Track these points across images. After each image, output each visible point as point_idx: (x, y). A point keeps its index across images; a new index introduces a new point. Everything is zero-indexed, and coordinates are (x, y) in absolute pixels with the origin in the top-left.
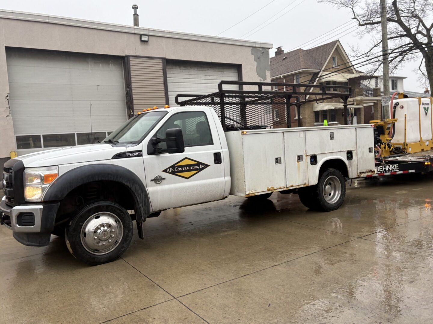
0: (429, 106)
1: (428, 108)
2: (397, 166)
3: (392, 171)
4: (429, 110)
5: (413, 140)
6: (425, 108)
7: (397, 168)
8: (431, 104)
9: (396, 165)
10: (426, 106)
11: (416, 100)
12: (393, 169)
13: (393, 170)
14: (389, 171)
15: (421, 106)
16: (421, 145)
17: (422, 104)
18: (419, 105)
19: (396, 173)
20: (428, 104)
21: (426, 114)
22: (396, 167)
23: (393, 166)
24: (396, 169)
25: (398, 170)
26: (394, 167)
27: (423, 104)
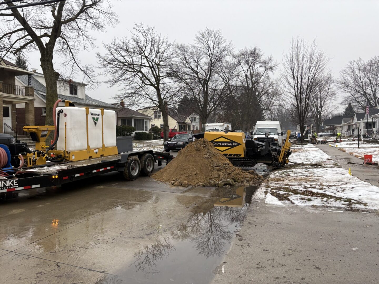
0: (100, 117)
1: (97, 119)
2: (16, 181)
3: (9, 188)
4: (100, 120)
5: (77, 148)
6: (94, 118)
7: (16, 183)
8: (102, 116)
9: (14, 180)
10: (96, 117)
11: (83, 109)
12: (10, 184)
13: (11, 186)
14: (5, 188)
15: (89, 115)
16: (88, 152)
17: (90, 114)
18: (87, 115)
19: (15, 189)
20: (98, 115)
21: (96, 124)
22: (14, 182)
23: (10, 181)
24: (15, 185)
25: (18, 186)
26: (13, 183)
27: (92, 114)
